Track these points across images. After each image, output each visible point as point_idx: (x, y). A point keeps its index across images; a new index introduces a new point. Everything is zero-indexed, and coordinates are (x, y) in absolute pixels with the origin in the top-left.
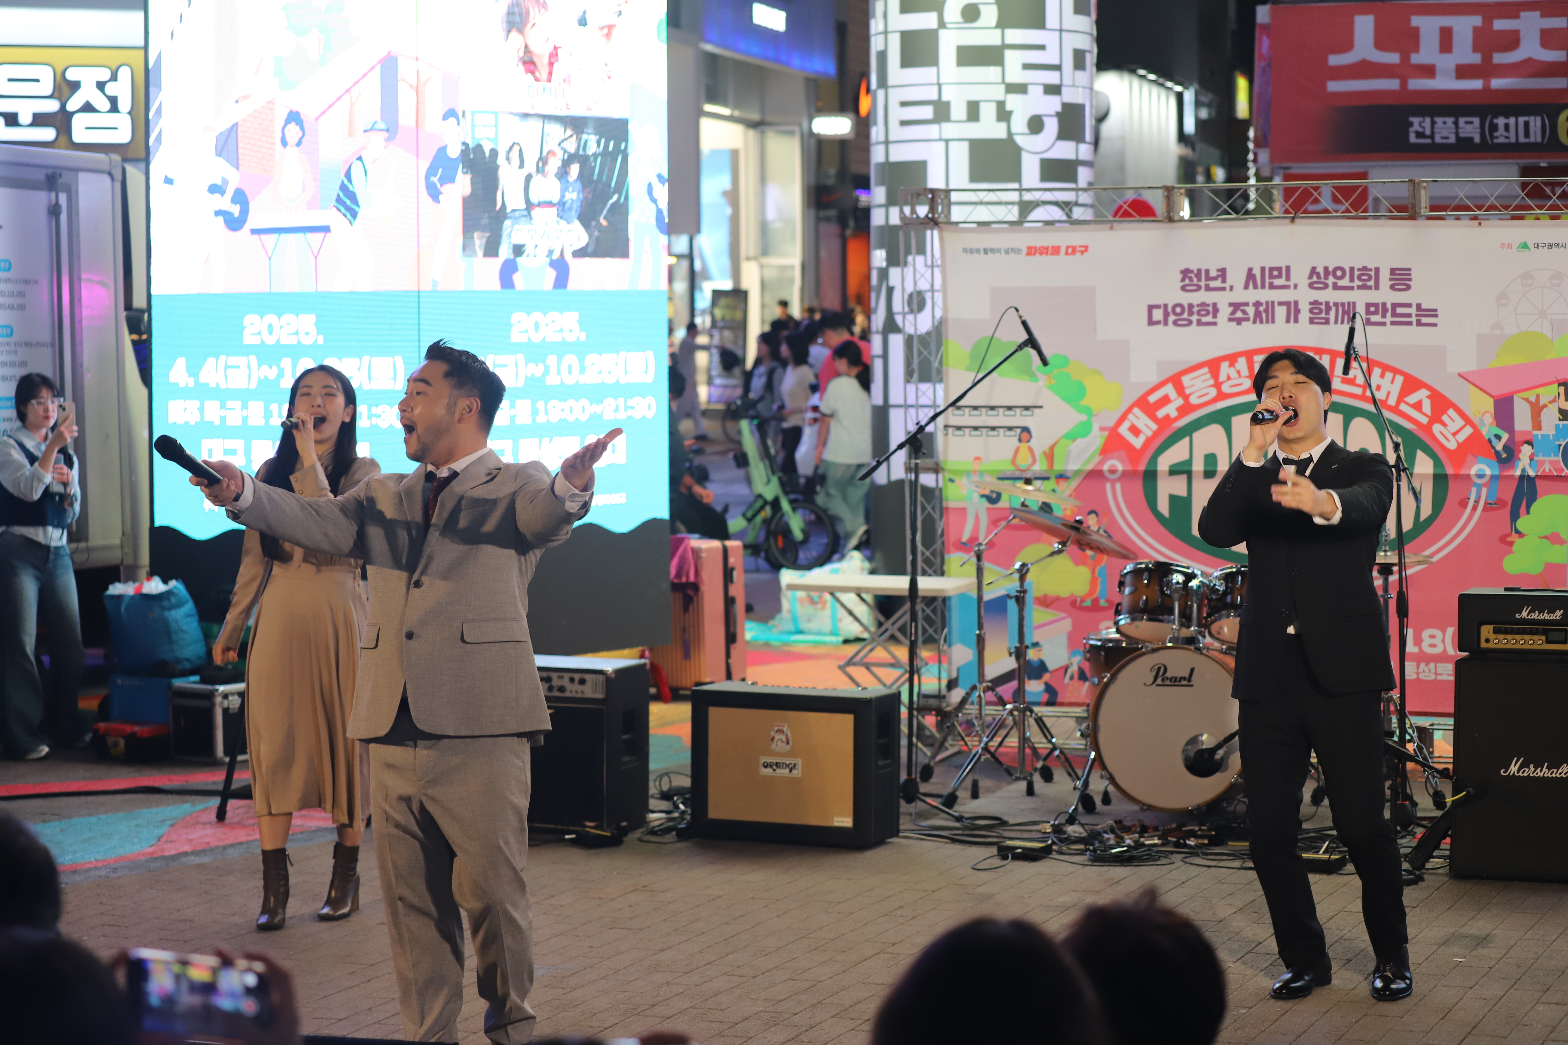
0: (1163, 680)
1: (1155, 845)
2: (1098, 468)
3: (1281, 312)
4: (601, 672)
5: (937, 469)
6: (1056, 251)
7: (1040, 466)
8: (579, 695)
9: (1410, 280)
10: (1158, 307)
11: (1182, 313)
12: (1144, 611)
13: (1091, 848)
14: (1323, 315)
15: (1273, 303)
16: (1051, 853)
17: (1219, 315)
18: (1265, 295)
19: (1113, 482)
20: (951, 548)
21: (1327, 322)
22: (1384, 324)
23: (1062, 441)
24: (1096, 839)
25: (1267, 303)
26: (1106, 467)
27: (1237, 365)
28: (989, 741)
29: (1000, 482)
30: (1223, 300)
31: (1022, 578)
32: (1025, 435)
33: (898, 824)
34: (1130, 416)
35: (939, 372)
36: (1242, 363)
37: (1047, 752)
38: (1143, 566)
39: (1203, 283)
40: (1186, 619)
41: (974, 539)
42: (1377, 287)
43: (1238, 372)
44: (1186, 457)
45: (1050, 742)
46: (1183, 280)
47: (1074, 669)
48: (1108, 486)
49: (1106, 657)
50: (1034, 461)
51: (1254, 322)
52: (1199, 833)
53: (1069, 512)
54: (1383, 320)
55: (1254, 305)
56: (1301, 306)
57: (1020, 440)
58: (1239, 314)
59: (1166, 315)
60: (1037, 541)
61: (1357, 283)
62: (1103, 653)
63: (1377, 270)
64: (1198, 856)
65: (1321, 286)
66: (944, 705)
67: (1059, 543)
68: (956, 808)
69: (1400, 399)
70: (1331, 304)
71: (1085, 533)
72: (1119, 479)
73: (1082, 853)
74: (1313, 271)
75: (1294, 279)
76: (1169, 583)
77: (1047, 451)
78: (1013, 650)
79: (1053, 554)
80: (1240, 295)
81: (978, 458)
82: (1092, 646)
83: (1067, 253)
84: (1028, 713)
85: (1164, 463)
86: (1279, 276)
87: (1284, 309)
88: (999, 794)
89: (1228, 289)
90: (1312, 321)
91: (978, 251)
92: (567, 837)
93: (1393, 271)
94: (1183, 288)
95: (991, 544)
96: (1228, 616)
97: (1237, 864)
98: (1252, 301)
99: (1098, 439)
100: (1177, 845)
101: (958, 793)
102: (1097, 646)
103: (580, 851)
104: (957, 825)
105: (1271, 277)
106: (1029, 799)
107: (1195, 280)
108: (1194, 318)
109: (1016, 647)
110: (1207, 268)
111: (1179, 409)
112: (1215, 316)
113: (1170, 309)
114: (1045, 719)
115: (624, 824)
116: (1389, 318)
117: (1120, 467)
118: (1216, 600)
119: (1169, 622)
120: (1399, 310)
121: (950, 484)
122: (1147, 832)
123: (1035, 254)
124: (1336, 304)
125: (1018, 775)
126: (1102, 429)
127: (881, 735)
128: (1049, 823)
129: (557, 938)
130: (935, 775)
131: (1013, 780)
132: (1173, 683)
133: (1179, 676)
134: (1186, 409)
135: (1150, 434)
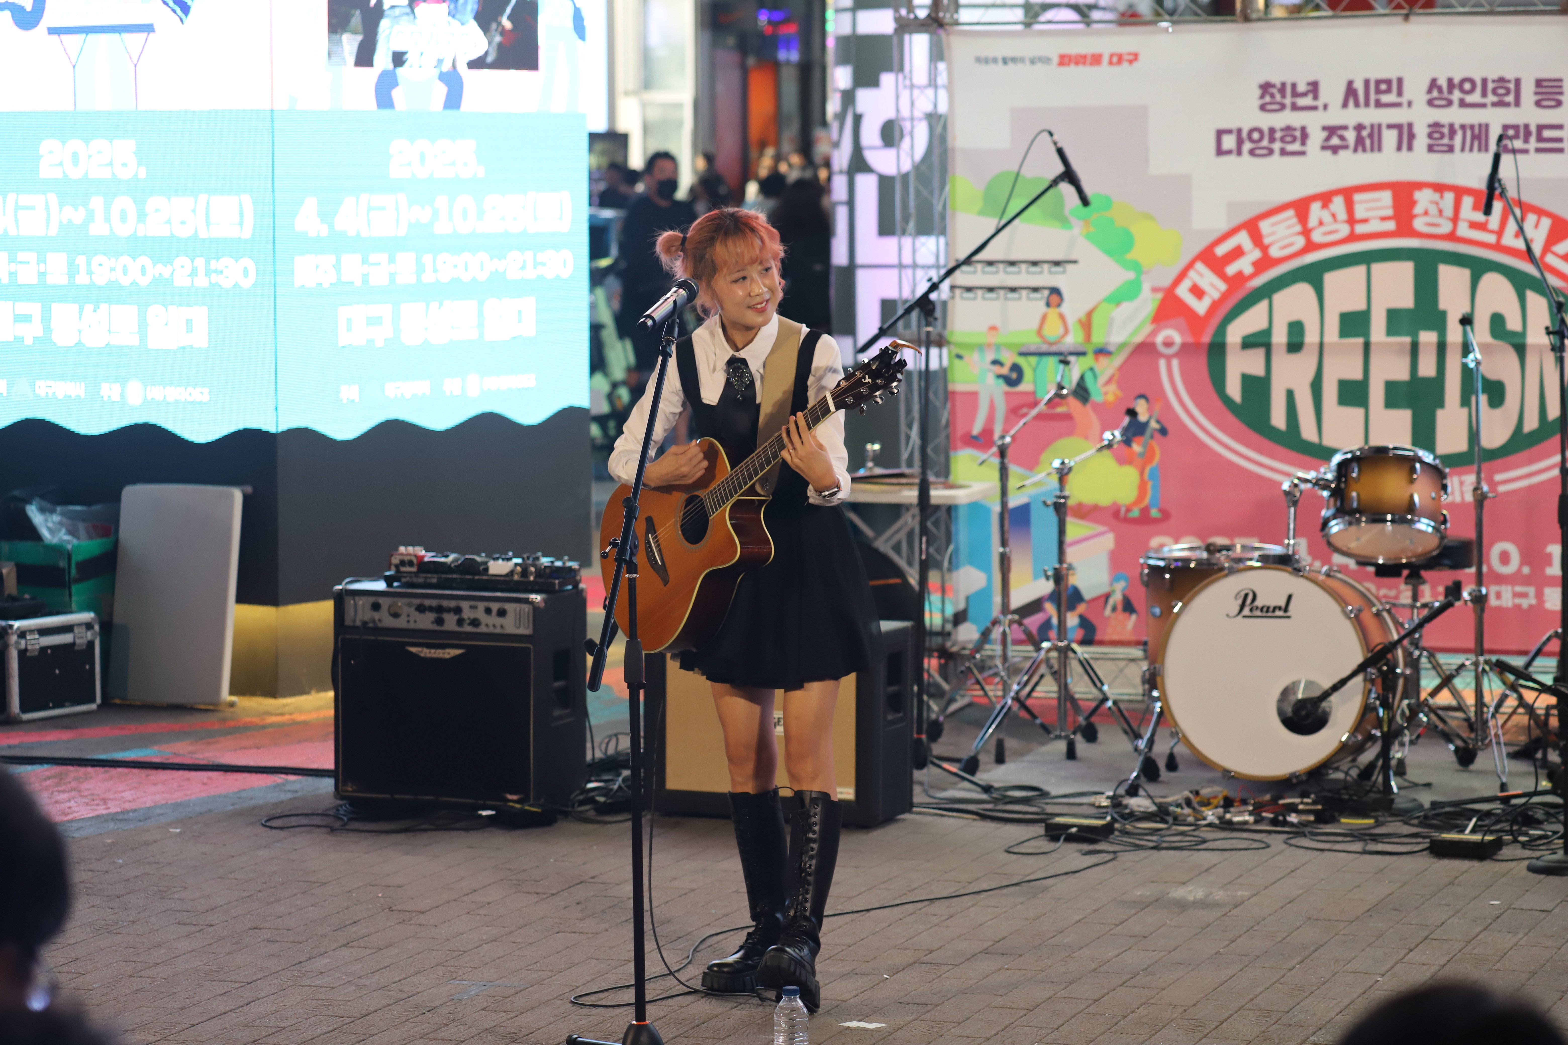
0: (1251, 610)
1: (1246, 823)
2: (1150, 340)
3: (1390, 138)
4: (525, 601)
5: (941, 343)
6: (1096, 60)
7: (1074, 339)
8: (498, 630)
9: (1561, 93)
10: (1229, 132)
11: (1261, 138)
14: (1446, 141)
15: (1380, 126)
16: (1112, 833)
17: (1309, 142)
18: (1369, 116)
19: (1169, 358)
20: (959, 444)
21: (1451, 149)
22: (1526, 151)
23: (1102, 305)
24: (1168, 815)
25: (1372, 126)
26: (1159, 339)
27: (1331, 206)
28: (1020, 690)
30: (1314, 122)
31: (1063, 479)
32: (1055, 299)
33: (911, 797)
34: (1192, 274)
35: (943, 217)
36: (1338, 203)
37: (1094, 704)
39: (1288, 101)
41: (987, 432)
42: (1517, 103)
43: (1334, 216)
44: (1263, 325)
45: (1101, 690)
46: (1262, 97)
47: (1117, 597)
48: (1162, 363)
49: (1172, 581)
50: (1066, 331)
51: (1355, 150)
52: (1301, 807)
53: (1111, 397)
54: (1525, 146)
55: (1355, 128)
56: (1416, 130)
57: (1048, 305)
58: (1335, 141)
59: (1240, 142)
61: (1491, 98)
62: (1167, 576)
63: (1518, 82)
64: (1305, 836)
65: (1443, 102)
66: (948, 644)
68: (980, 775)
69: (1547, 249)
70: (1457, 126)
72: (1176, 355)
74: (1434, 84)
75: (1408, 94)
77: (1084, 319)
78: (1050, 573)
80: (1337, 116)
81: (993, 328)
82: (1152, 567)
83: (1111, 63)
84: (1071, 655)
85: (1235, 334)
86: (1389, 91)
87: (1394, 133)
88: (1029, 758)
89: (1321, 107)
90: (1431, 149)
91: (995, 60)
92: (485, 813)
93: (1539, 83)
95: (1017, 438)
97: (1358, 846)
98: (1352, 123)
99: (1149, 303)
100: (1274, 822)
101: (982, 758)
102: (1158, 568)
103: (502, 832)
104: (984, 796)
105: (1378, 91)
106: (1070, 763)
107: (1278, 96)
108: (1277, 146)
110: (1294, 80)
111: (1254, 264)
112: (1303, 143)
113: (1245, 134)
114: (1092, 662)
116: (1533, 144)
117: (1178, 339)
120: (1547, 134)
121: (957, 362)
122: (1233, 806)
123: (1068, 64)
124: (1463, 127)
125: (1058, 733)
126: (1155, 290)
127: (891, 681)
128: (1103, 793)
129: (489, 945)
130: (945, 732)
131: (1052, 739)
132: (1264, 614)
133: (1272, 604)
134: (1264, 263)
135: (1216, 295)
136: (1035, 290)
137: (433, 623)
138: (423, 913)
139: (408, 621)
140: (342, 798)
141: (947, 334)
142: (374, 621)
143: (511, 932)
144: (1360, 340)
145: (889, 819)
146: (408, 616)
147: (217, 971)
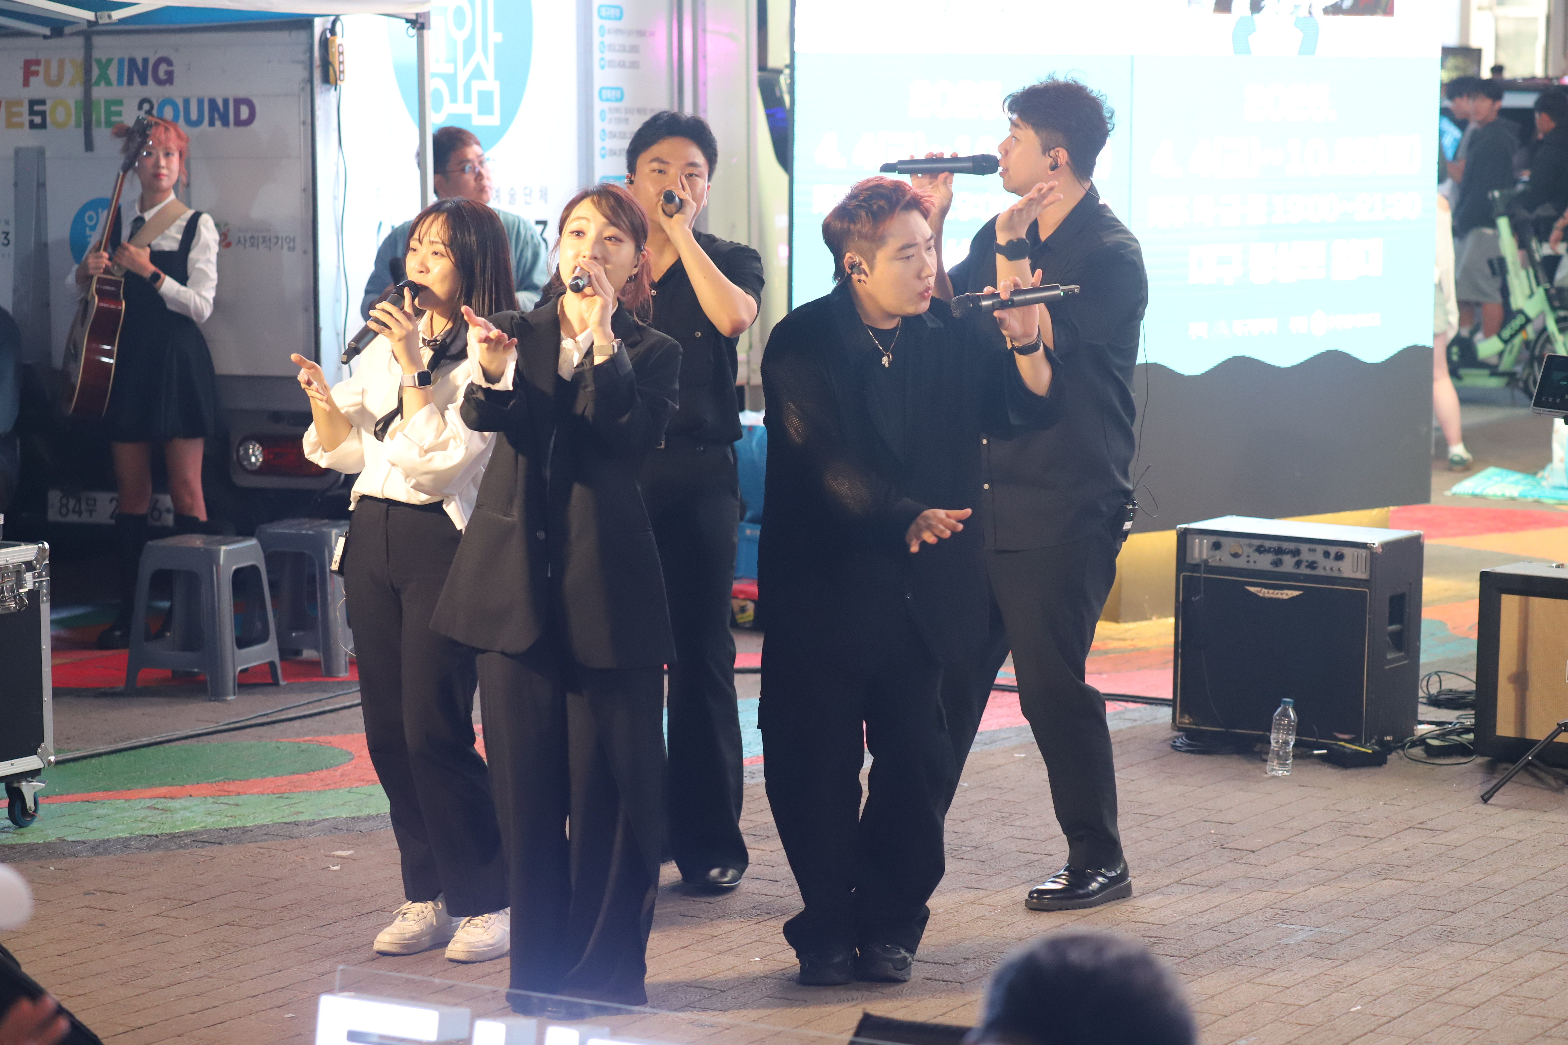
4: (1363, 546)
8: (1335, 574)
92: (1316, 752)
103: (1333, 771)
115: (1388, 738)
129: (1317, 888)
137: (1271, 564)
138: (1253, 852)
139: (1248, 562)
140: (1179, 729)
142: (1215, 560)
143: (1339, 877)
146: (1248, 556)
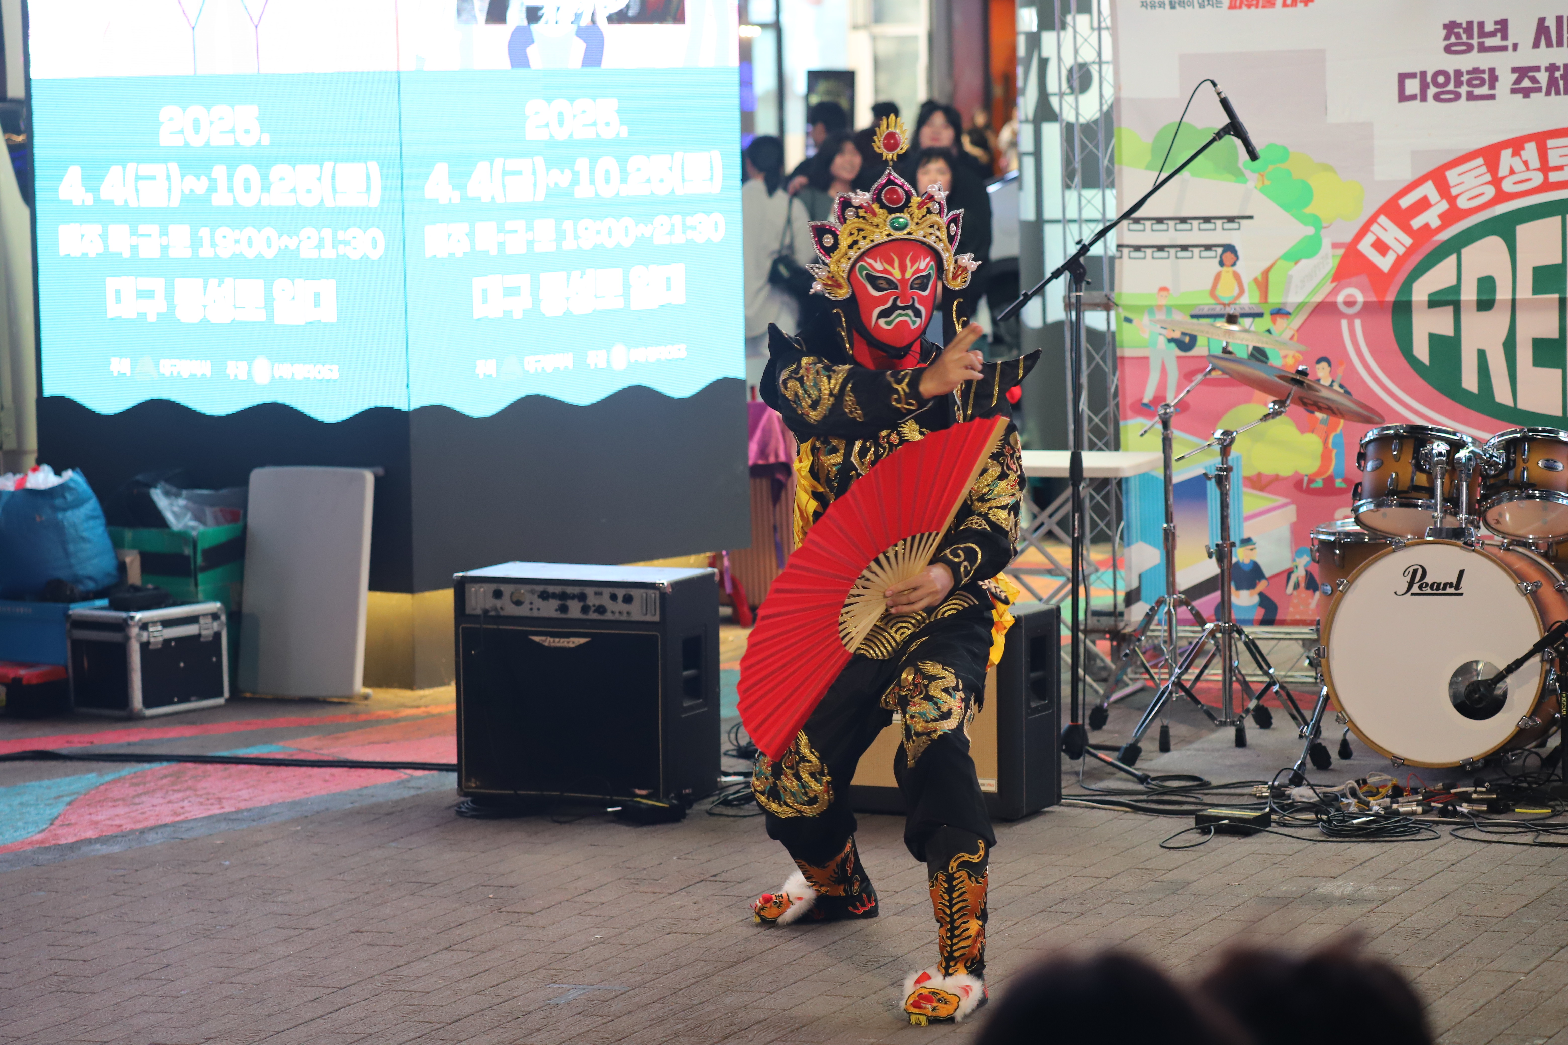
0: (1420, 587)
1: (1414, 813)
2: (1329, 300)
4: (652, 586)
5: (1107, 306)
6: (1269, 1)
7: (1250, 299)
8: (624, 618)
10: (1413, 75)
11: (1447, 83)
12: (1392, 493)
13: (1324, 817)
16: (1270, 826)
17: (1498, 85)
19: (1351, 318)
20: (1129, 412)
23: (1279, 263)
24: (1332, 805)
26: (1340, 299)
27: (1522, 153)
28: (1182, 674)
29: (1195, 320)
30: (1503, 64)
31: (1225, 450)
32: (1229, 256)
33: (1060, 788)
34: (1375, 228)
35: (1110, 172)
36: (1530, 151)
37: (1264, 686)
38: (1392, 432)
39: (1475, 42)
40: (1452, 502)
41: (1159, 399)
43: (1526, 163)
44: (1453, 281)
45: (1266, 674)
46: (1447, 38)
47: (1300, 574)
48: (1344, 323)
49: (1342, 557)
50: (1242, 291)
51: (1548, 93)
52: (1474, 796)
53: (1290, 361)
55: (1547, 69)
57: (1222, 263)
59: (1424, 87)
60: (1248, 401)
62: (1337, 551)
64: (1474, 827)
66: (1121, 625)
67: (1275, 402)
68: (1138, 764)
71: (1310, 388)
72: (1358, 315)
73: (1312, 824)
76: (1429, 456)
77: (1260, 278)
78: (1213, 549)
79: (1266, 417)
80: (1527, 56)
81: (1164, 289)
82: (1322, 542)
83: (1285, 5)
84: (1237, 636)
85: (1421, 291)
88: (1197, 745)
89: (1510, 48)
91: (1162, 4)
92: (609, 810)
94: (1448, 49)
95: (1182, 406)
96: (1511, 499)
97: (1529, 838)
98: (1544, 64)
99: (1330, 261)
100: (1443, 812)
101: (1145, 746)
102: (1329, 542)
103: (627, 828)
104: (1141, 787)
106: (1239, 751)
107: (1464, 36)
108: (1464, 90)
109: (1217, 545)
110: (1481, 20)
111: (1441, 216)
112: (1492, 87)
113: (1429, 78)
114: (1258, 642)
115: (687, 791)
117: (1360, 298)
118: (1494, 476)
119: (1429, 507)
121: (1126, 325)
122: (1401, 795)
123: (1240, 7)
125: (1223, 719)
126: (1335, 246)
127: (1033, 668)
128: (1266, 783)
129: (596, 946)
130: (1109, 720)
131: (1217, 726)
132: (1435, 592)
133: (1443, 582)
134: (1451, 216)
135: (1401, 251)
136: (1208, 248)
137: (556, 610)
138: (532, 914)
139: (531, 609)
140: (466, 795)
141: (1115, 297)
142: (495, 609)
143: (621, 933)
144: (1557, 296)
145: (1035, 812)
147: (310, 977)
